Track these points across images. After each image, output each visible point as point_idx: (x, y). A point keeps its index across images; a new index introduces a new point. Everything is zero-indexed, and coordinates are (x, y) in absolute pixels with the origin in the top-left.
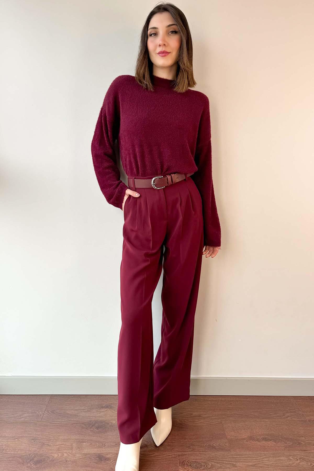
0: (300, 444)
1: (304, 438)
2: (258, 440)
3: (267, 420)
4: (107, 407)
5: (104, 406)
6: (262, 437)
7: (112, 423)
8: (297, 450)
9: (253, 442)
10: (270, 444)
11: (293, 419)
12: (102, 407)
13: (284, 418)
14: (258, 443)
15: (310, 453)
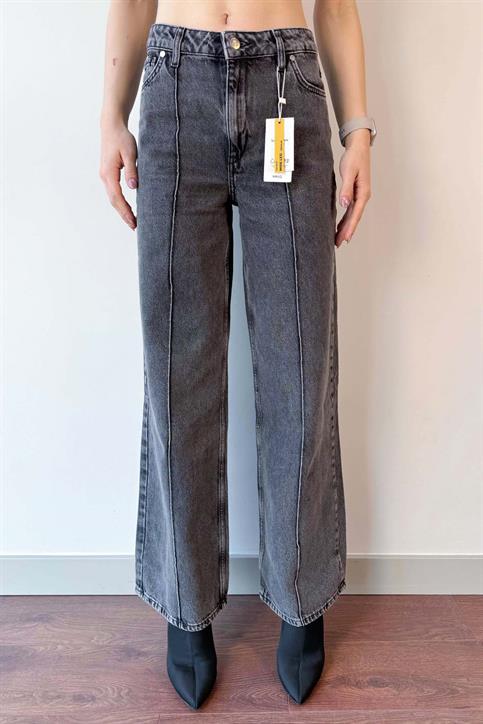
0: (453, 692)
1: (464, 680)
2: (358, 685)
3: (387, 643)
4: (41, 619)
5: (35, 616)
6: (368, 678)
7: (35, 650)
8: (446, 707)
9: (345, 690)
10: (385, 693)
11: (446, 640)
12: (29, 620)
13: (426, 638)
14: (356, 691)
15: (474, 712)
